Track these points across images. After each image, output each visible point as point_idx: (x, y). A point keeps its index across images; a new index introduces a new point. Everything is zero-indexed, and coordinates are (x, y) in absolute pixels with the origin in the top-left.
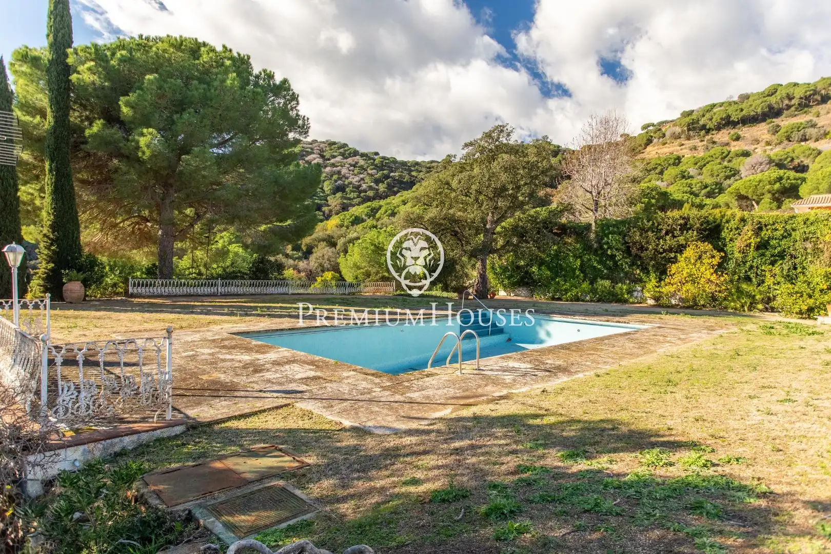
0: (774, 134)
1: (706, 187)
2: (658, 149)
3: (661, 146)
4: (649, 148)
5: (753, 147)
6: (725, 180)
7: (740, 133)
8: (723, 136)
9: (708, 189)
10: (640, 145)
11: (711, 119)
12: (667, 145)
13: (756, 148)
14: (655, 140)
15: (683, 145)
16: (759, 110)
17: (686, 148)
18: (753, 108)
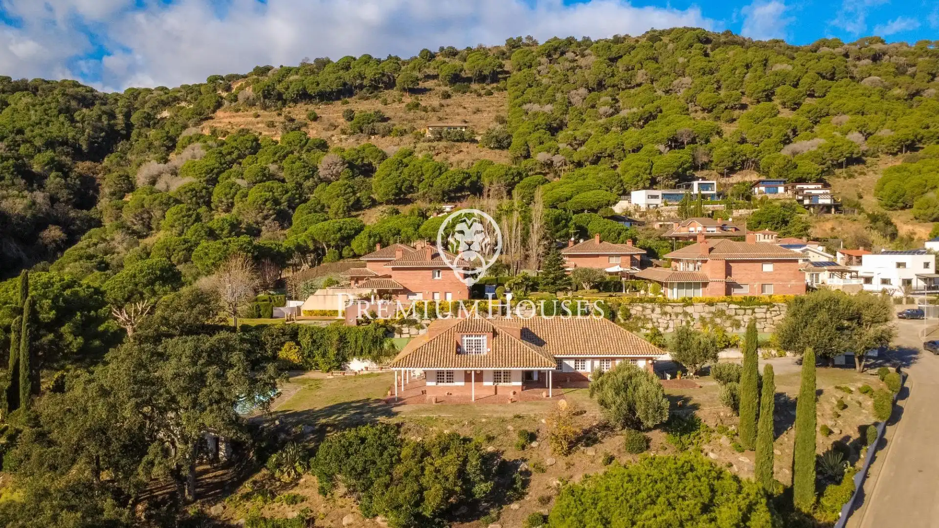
0: (348, 120)
1: (287, 192)
2: (230, 117)
3: (234, 114)
4: (220, 113)
5: (330, 133)
6: (305, 180)
7: (317, 111)
8: (300, 112)
9: (290, 194)
10: (209, 108)
11: (287, 88)
12: (240, 113)
13: (333, 136)
14: (226, 103)
15: (258, 116)
16: (334, 87)
17: (262, 122)
18: (328, 83)
